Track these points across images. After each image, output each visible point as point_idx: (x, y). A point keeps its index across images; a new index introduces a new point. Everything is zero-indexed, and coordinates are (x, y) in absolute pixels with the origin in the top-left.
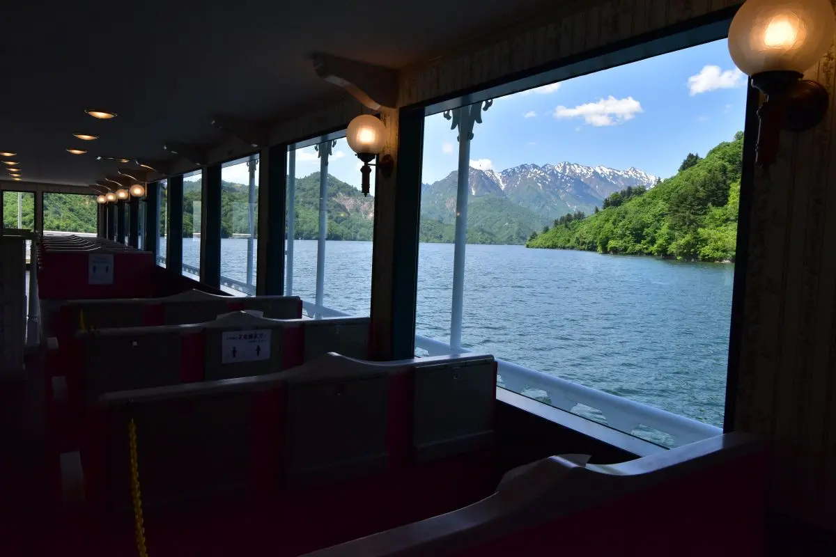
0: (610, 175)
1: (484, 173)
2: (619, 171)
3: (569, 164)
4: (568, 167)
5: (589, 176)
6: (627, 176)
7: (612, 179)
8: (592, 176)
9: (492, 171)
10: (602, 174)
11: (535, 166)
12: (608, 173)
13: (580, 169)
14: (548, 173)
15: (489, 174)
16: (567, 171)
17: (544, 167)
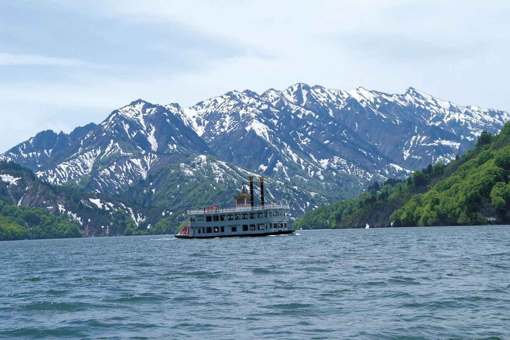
0: (376, 103)
1: (168, 111)
2: (391, 96)
3: (307, 87)
4: (304, 92)
5: (341, 107)
6: (403, 103)
7: (379, 110)
8: (346, 107)
9: (177, 106)
10: (362, 101)
11: (250, 94)
12: (373, 100)
13: (325, 95)
14: (274, 104)
15: (174, 111)
16: (305, 99)
17: (264, 95)
